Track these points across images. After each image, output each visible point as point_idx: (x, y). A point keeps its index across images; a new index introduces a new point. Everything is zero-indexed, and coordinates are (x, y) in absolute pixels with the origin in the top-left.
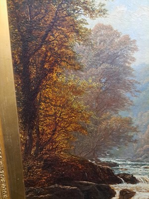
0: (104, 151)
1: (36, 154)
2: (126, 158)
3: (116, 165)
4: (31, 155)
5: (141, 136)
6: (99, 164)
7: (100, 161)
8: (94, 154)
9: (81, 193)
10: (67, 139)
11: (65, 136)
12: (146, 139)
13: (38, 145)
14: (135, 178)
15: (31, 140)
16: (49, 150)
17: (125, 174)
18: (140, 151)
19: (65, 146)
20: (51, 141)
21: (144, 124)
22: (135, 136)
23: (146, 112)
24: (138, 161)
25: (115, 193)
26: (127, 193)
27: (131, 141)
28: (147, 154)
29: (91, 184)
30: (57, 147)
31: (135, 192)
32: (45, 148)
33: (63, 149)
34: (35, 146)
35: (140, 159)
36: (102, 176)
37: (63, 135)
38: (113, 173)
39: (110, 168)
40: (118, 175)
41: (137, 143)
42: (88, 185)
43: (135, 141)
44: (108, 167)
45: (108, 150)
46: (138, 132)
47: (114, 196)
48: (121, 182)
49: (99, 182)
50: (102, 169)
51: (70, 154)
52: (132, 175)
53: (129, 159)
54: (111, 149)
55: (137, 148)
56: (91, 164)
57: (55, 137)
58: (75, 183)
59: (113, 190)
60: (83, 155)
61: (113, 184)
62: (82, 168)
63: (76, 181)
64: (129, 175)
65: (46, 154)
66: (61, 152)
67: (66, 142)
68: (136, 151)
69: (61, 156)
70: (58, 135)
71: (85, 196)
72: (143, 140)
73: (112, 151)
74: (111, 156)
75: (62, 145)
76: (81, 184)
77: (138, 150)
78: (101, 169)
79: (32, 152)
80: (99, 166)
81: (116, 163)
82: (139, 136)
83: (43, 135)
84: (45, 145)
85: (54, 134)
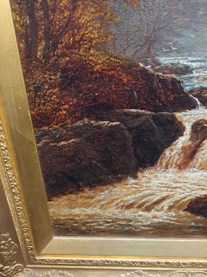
0: (167, 41)
1: (46, 57)
3: (187, 70)
4: (37, 60)
6: (157, 71)
7: (159, 64)
8: (149, 49)
9: (127, 133)
10: (101, 18)
11: (97, 11)
13: (48, 35)
15: (34, 25)
16: (68, 47)
17: (202, 89)
19: (96, 36)
20: (71, 25)
25: (184, 129)
26: (203, 127)
29: (143, 115)
30: (81, 39)
32: (61, 43)
33: (94, 42)
34: (42, 38)
36: (162, 96)
37: (93, 10)
38: (182, 88)
39: (178, 78)
40: (191, 92)
42: (138, 115)
44: (174, 76)
45: (175, 39)
47: (182, 135)
48: (194, 106)
49: (157, 109)
50: (163, 81)
51: (106, 53)
54: (180, 35)
56: (144, 71)
57: (78, 15)
58: (117, 114)
59: (180, 123)
60: (129, 53)
61: (180, 111)
62: (129, 81)
63: (118, 111)
65: (64, 55)
66: (90, 49)
67: (98, 25)
69: (91, 58)
70: (83, 10)
71: (134, 137)
73: (181, 41)
74: (180, 51)
75: (91, 32)
76: (127, 114)
78: (161, 81)
79: (39, 53)
80: (158, 76)
81: (187, 67)
83: (54, 11)
84: (61, 35)
85: (74, 8)
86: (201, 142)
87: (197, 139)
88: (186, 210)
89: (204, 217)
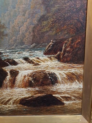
2: (5, 48)
3: (1, 53)
5: (9, 31)
12: (12, 32)
14: (15, 61)
17: (8, 59)
18: (11, 42)
21: (7, 22)
22: (5, 31)
23: (5, 13)
24: (13, 49)
25: (7, 73)
26: (14, 72)
27: (4, 36)
28: (16, 43)
31: (18, 71)
35: (13, 47)
38: (1, 59)
40: (5, 60)
41: (7, 36)
43: (6, 35)
46: (5, 28)
47: (8, 75)
48: (8, 65)
52: (13, 60)
53: (7, 48)
55: (9, 40)
59: (5, 71)
61: (4, 67)
64: (11, 59)
68: (9, 42)
72: (10, 34)
77: (10, 41)
82: (7, 31)
86: (15, 77)
87: (13, 76)
88: (19, 104)
89: (28, 106)
